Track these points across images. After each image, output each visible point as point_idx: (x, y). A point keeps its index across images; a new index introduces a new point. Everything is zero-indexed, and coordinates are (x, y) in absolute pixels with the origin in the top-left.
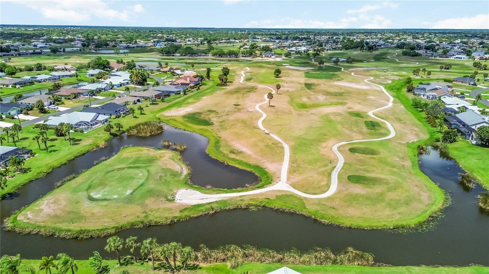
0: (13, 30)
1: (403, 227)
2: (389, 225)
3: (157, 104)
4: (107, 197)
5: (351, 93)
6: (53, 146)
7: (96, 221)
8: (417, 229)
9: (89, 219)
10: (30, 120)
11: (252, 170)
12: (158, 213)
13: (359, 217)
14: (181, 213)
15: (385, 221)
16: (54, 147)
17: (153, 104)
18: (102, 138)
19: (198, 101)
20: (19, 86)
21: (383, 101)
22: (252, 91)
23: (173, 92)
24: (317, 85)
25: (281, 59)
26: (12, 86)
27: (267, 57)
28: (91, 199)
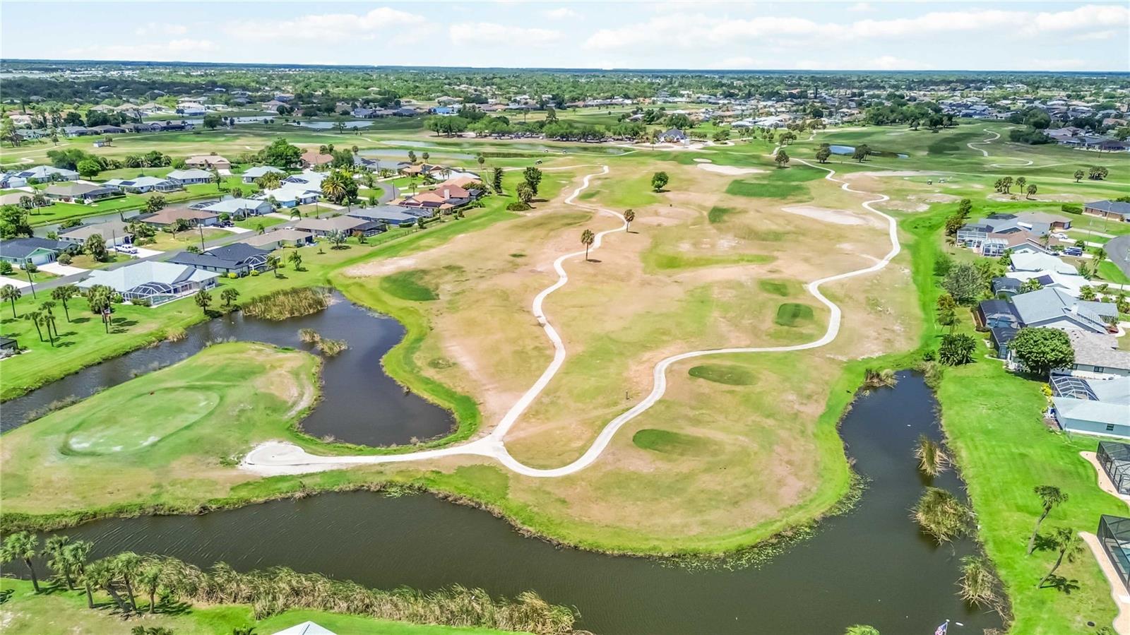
0: (161, 74)
1: (695, 555)
2: (664, 549)
3: (347, 248)
4: (99, 449)
5: (803, 235)
6: (72, 333)
7: (48, 497)
8: (724, 561)
9: (37, 492)
10: (67, 275)
11: (452, 406)
12: (185, 489)
13: (606, 526)
14: (232, 493)
15: (658, 539)
16: (72, 336)
17: (340, 248)
18: (183, 320)
19: (439, 245)
20: (91, 201)
21: (869, 257)
22: (575, 223)
23: (396, 222)
24: (739, 212)
25: (701, 145)
26: (76, 201)
27: (670, 142)
28: (66, 451)
